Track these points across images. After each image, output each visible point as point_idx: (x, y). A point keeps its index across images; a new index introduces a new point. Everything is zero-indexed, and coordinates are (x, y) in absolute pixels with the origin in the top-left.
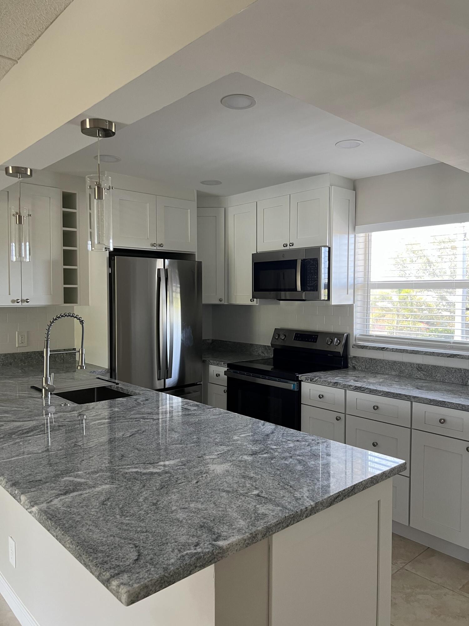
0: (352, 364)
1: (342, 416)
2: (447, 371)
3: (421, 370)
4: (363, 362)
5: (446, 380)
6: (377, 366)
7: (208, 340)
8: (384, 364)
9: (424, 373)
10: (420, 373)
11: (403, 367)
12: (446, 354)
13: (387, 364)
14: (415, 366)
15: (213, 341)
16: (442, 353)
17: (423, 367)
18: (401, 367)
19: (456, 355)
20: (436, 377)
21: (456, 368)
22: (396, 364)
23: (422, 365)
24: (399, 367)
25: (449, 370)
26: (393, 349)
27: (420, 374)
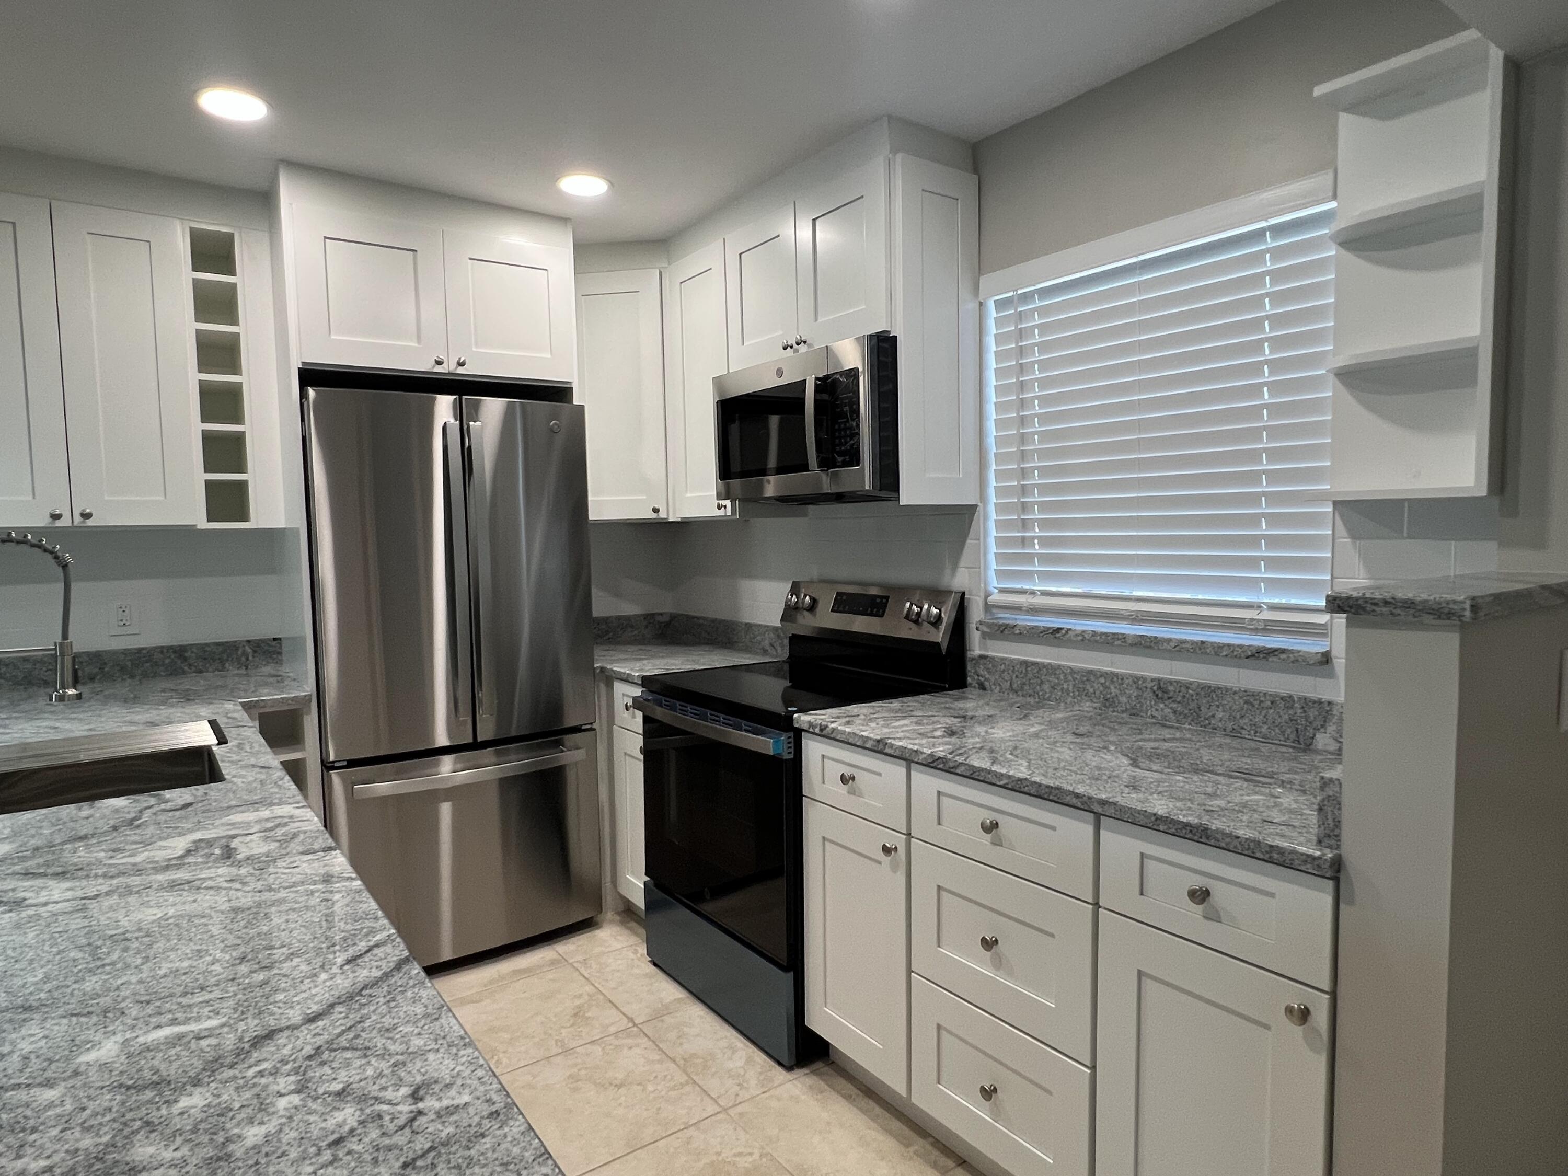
0: (976, 677)
1: (899, 841)
2: (1246, 702)
3: (1166, 696)
4: (1003, 672)
5: (1244, 732)
6: (1042, 682)
7: (661, 614)
8: (1062, 677)
9: (1175, 705)
10: (1162, 706)
11: (1112, 687)
12: (1240, 646)
13: (1070, 678)
14: (1149, 686)
15: (674, 617)
16: (1229, 645)
17: (1171, 688)
18: (1109, 688)
19: (1276, 650)
20: (1213, 722)
21: (1276, 695)
22: (1092, 678)
23: (1171, 682)
24: (1101, 688)
25: (1252, 699)
26: (1084, 631)
27: (1163, 709)
